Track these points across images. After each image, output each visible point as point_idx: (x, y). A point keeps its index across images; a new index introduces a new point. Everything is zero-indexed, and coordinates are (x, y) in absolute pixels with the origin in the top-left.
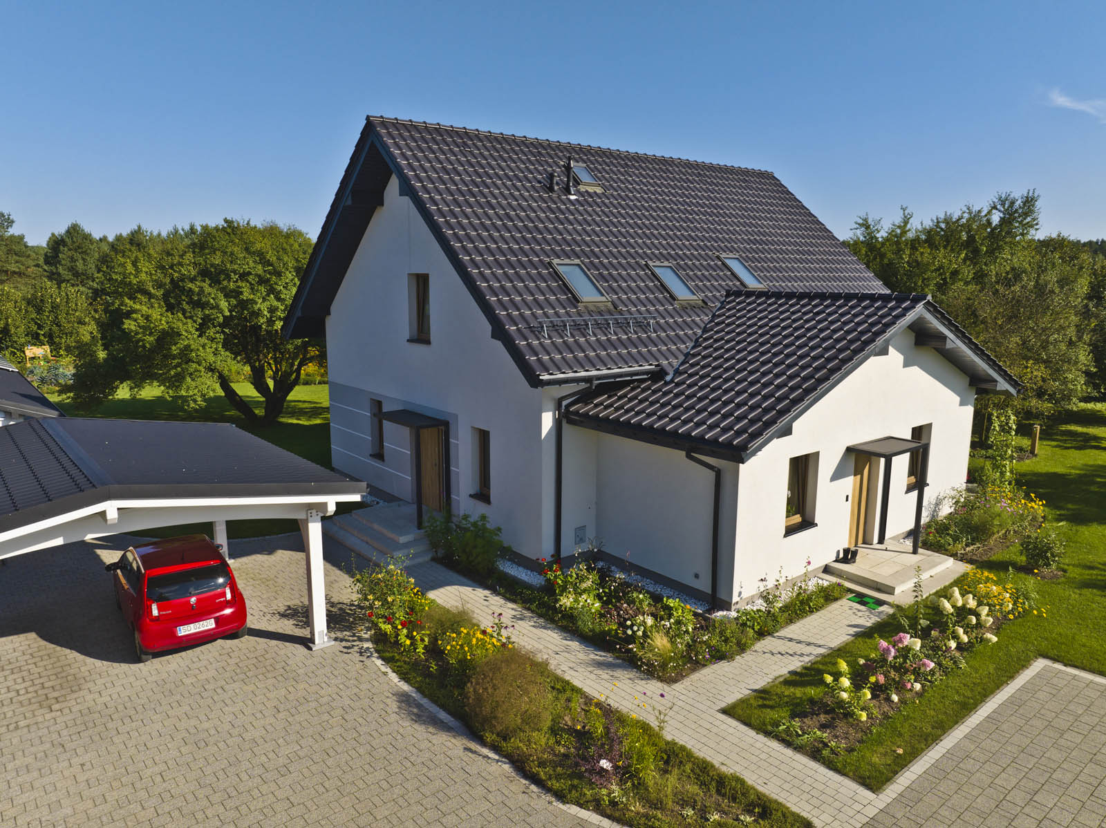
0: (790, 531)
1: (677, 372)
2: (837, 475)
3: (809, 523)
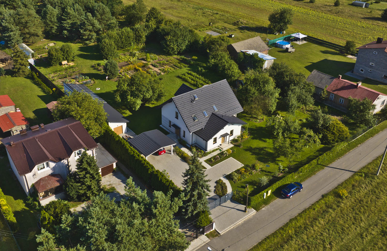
0: (214, 144)
1: (204, 129)
2: (220, 138)
3: (216, 143)
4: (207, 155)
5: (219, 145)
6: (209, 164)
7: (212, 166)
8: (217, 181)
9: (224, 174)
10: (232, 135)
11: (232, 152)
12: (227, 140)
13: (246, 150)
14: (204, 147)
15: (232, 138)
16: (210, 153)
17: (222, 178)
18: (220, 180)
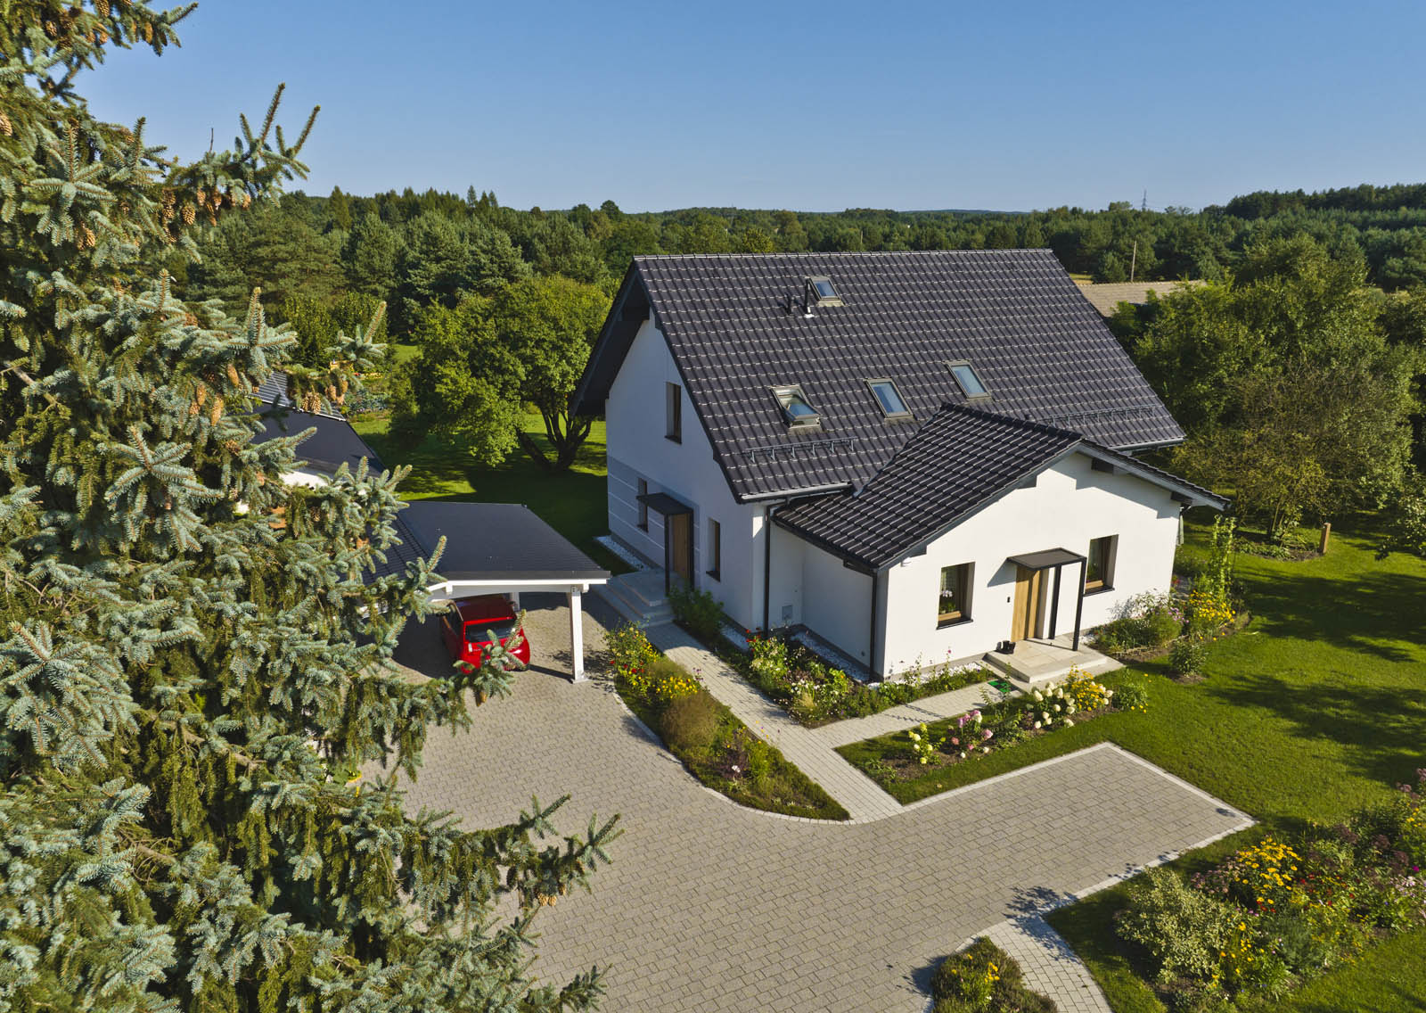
0: (942, 625)
1: (866, 489)
2: (997, 580)
3: (965, 618)
4: (874, 710)
5: (990, 647)
6: (879, 781)
7: (903, 801)
8: (940, 961)
9: (1026, 885)
10: (1107, 587)
11: (1115, 702)
12: (1065, 625)
13: (1241, 698)
14: (857, 646)
15: (1100, 611)
16: (904, 695)
17: (1009, 938)
18: (983, 951)
